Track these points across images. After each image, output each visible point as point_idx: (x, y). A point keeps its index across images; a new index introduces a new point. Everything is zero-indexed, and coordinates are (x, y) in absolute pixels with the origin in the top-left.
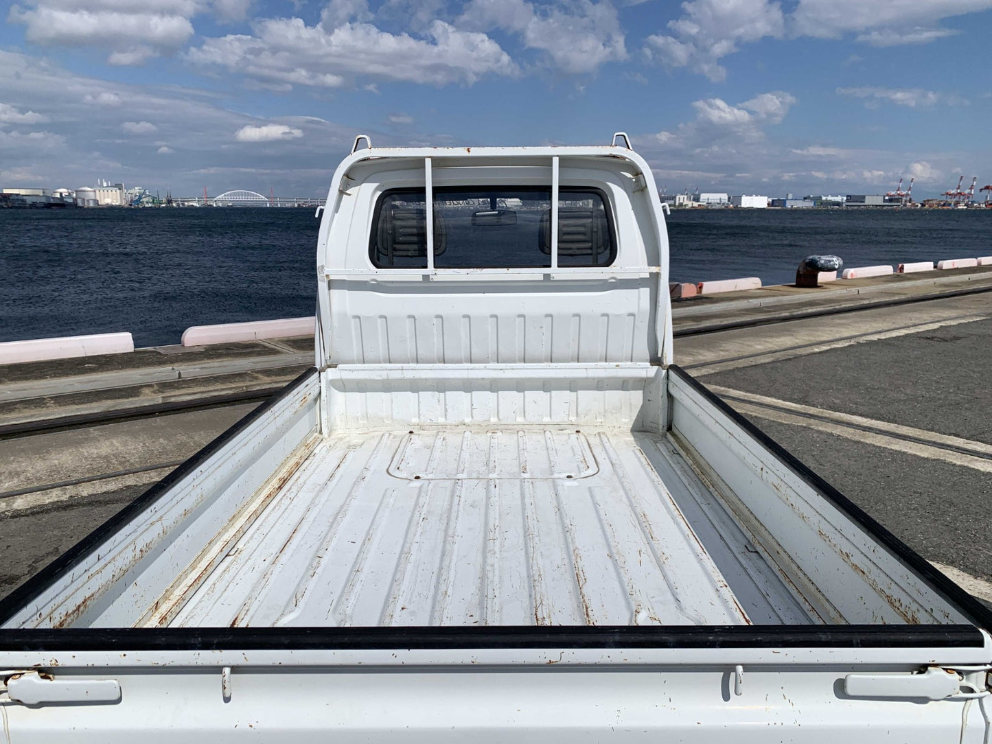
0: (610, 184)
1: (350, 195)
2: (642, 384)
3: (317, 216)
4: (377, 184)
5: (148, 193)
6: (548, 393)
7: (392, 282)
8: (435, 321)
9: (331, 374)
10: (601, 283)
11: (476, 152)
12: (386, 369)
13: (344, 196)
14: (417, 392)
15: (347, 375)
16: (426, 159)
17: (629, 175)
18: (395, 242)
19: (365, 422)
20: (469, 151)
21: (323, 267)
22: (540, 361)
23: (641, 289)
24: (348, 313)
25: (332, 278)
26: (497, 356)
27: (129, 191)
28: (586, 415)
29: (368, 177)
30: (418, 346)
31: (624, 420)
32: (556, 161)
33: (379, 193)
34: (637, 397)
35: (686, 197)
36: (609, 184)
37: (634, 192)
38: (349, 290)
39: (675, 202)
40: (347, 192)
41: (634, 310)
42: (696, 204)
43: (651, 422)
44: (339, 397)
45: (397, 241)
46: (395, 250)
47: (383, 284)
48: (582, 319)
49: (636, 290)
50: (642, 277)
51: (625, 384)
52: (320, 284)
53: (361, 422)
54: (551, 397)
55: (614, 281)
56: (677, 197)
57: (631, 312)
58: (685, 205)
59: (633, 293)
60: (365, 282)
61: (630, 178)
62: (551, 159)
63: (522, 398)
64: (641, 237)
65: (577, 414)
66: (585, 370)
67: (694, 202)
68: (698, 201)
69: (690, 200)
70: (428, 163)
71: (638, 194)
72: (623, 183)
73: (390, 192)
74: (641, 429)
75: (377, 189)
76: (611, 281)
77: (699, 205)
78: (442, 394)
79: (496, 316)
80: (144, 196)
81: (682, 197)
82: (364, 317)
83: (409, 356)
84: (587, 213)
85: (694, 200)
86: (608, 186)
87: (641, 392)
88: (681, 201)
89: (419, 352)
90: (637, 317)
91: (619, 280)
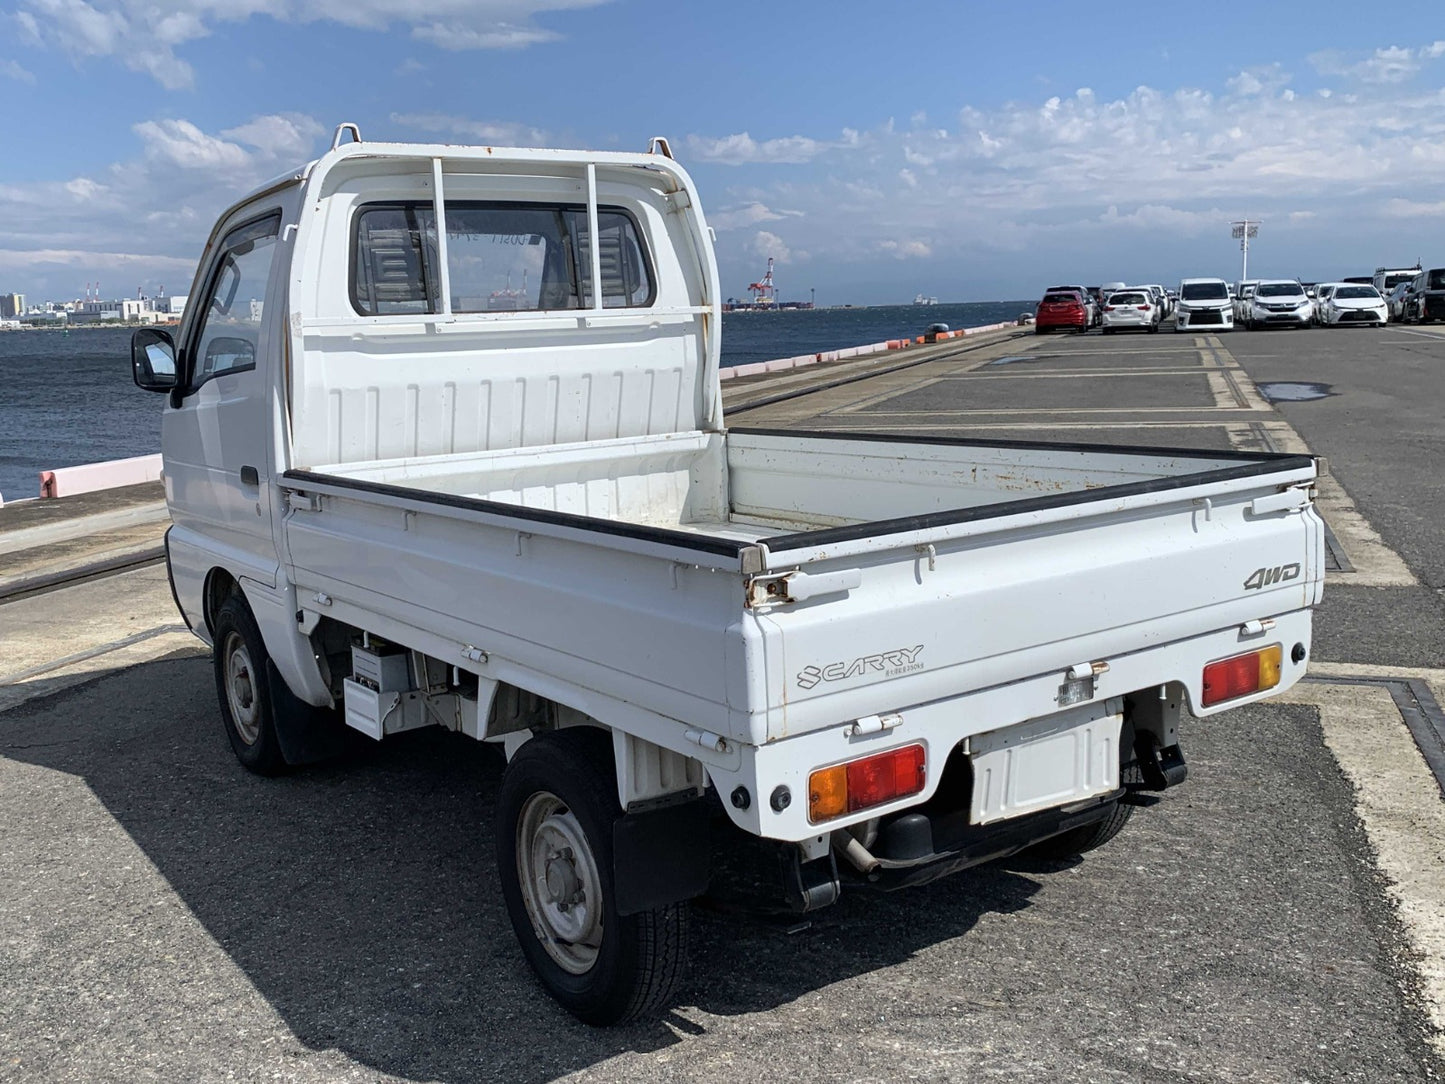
0: (644, 205)
2: (690, 460)
4: (356, 195)
6: (583, 485)
7: (385, 337)
8: (442, 391)
10: (641, 330)
11: (500, 153)
16: (435, 160)
17: (660, 193)
20: (490, 152)
21: (299, 314)
22: (574, 440)
23: (686, 336)
24: (325, 386)
25: (310, 332)
26: (522, 437)
28: (629, 509)
29: (343, 183)
30: (419, 431)
31: (671, 511)
32: (592, 170)
33: (355, 207)
34: (682, 477)
35: (141, 303)
36: (641, 202)
37: (668, 214)
38: (324, 351)
39: (122, 315)
41: (681, 365)
42: (163, 317)
43: (701, 510)
47: (373, 340)
48: (624, 378)
49: (682, 338)
50: (686, 320)
51: (667, 463)
54: (586, 490)
55: (655, 327)
56: (125, 304)
57: (677, 366)
58: (143, 319)
59: (677, 342)
60: (347, 339)
61: (662, 196)
62: (587, 168)
63: (552, 495)
65: (618, 509)
67: (160, 314)
68: (167, 312)
69: (151, 309)
70: (437, 165)
71: (672, 216)
72: (655, 202)
73: (365, 207)
74: (690, 520)
75: (353, 203)
76: (653, 327)
77: (170, 319)
81: (134, 304)
82: (348, 390)
83: (405, 447)
85: (159, 309)
86: (640, 206)
87: (686, 472)
88: (134, 311)
89: (420, 440)
90: (683, 373)
91: (663, 325)
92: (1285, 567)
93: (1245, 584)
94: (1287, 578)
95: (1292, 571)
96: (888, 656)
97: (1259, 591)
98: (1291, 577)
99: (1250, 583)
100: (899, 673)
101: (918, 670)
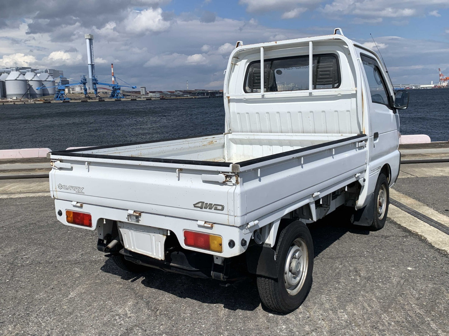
0: (338, 51)
1: (238, 65)
3: (224, 74)
4: (247, 60)
5: (297, 86)
7: (251, 99)
8: (266, 115)
9: (230, 136)
10: (334, 96)
11: (279, 43)
12: (248, 135)
13: (236, 65)
14: (262, 146)
15: (235, 137)
17: (346, 47)
18: (254, 83)
19: (243, 157)
20: (276, 43)
21: (225, 93)
22: (310, 133)
23: (352, 99)
24: (236, 112)
25: (231, 98)
26: (292, 130)
27: (288, 86)
29: (244, 57)
30: (261, 126)
32: (311, 44)
33: (249, 63)
38: (236, 103)
40: (237, 64)
41: (349, 109)
44: (234, 146)
45: (255, 82)
46: (254, 86)
47: (249, 100)
48: (326, 113)
49: (350, 99)
50: (352, 93)
52: (225, 100)
53: (242, 157)
57: (348, 110)
59: (348, 100)
60: (242, 99)
62: (309, 43)
64: (352, 74)
66: (327, 137)
70: (262, 49)
72: (344, 51)
73: (252, 63)
75: (247, 62)
76: (339, 95)
78: (271, 147)
79: (290, 112)
80: (295, 88)
82: (241, 113)
83: (258, 130)
84: (331, 65)
89: (262, 128)
90: (351, 112)
91: (343, 95)
92: (215, 205)
93: (194, 205)
94: (216, 209)
95: (220, 208)
96: (76, 188)
97: (201, 210)
98: (219, 210)
99: (197, 205)
100: (78, 193)
101: (83, 194)
